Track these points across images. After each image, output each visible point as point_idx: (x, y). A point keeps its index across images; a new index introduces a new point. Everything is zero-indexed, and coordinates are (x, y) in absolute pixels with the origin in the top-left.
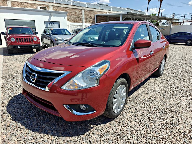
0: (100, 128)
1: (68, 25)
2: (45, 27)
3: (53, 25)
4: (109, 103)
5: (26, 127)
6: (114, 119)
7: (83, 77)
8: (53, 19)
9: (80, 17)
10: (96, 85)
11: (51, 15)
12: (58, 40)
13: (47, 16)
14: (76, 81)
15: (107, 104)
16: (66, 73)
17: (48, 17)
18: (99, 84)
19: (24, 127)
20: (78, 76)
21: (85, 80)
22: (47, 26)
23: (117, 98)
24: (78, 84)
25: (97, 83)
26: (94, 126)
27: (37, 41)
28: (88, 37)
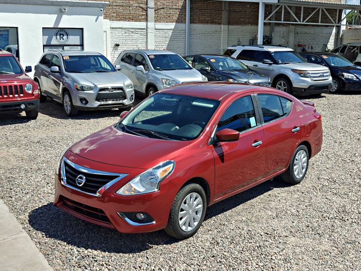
0: (162, 248)
1: (105, 32)
2: (45, 44)
3: (65, 37)
4: (173, 214)
5: (68, 243)
6: (182, 240)
7: (141, 180)
8: (67, 21)
9: (141, 5)
10: (156, 190)
11: (61, 13)
12: (82, 89)
13: (50, 14)
14: (133, 185)
15: (170, 215)
16: (122, 176)
17: (54, 17)
18: (159, 190)
19: (65, 243)
20: (135, 179)
21: (144, 184)
22: (50, 39)
23: (186, 210)
24: (135, 189)
25: (157, 188)
26: (154, 246)
27: (33, 90)
28: (159, 77)
